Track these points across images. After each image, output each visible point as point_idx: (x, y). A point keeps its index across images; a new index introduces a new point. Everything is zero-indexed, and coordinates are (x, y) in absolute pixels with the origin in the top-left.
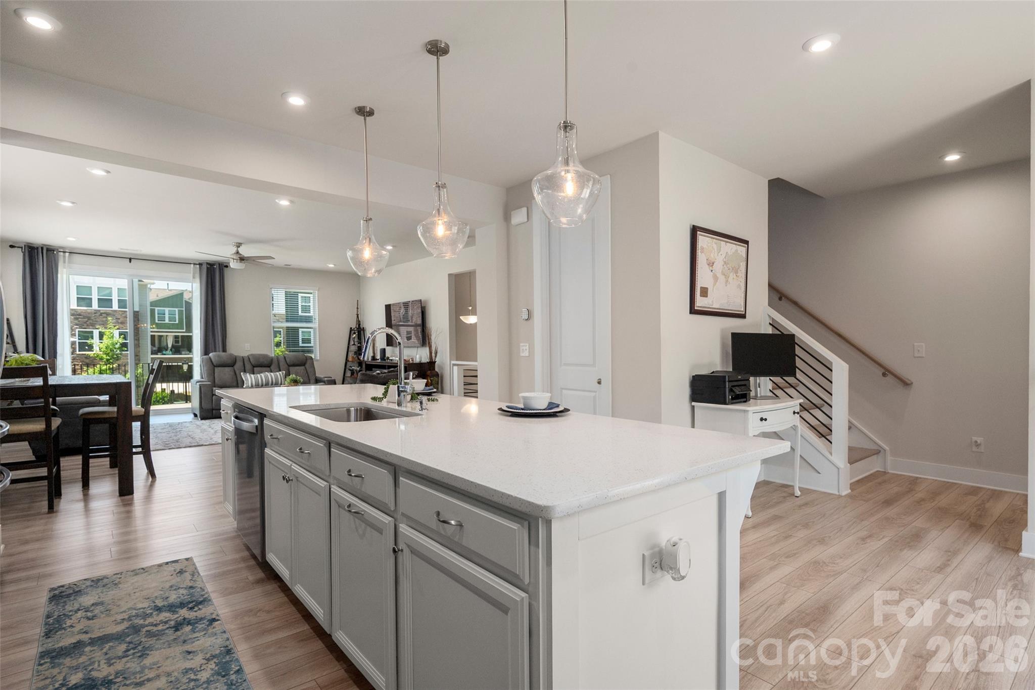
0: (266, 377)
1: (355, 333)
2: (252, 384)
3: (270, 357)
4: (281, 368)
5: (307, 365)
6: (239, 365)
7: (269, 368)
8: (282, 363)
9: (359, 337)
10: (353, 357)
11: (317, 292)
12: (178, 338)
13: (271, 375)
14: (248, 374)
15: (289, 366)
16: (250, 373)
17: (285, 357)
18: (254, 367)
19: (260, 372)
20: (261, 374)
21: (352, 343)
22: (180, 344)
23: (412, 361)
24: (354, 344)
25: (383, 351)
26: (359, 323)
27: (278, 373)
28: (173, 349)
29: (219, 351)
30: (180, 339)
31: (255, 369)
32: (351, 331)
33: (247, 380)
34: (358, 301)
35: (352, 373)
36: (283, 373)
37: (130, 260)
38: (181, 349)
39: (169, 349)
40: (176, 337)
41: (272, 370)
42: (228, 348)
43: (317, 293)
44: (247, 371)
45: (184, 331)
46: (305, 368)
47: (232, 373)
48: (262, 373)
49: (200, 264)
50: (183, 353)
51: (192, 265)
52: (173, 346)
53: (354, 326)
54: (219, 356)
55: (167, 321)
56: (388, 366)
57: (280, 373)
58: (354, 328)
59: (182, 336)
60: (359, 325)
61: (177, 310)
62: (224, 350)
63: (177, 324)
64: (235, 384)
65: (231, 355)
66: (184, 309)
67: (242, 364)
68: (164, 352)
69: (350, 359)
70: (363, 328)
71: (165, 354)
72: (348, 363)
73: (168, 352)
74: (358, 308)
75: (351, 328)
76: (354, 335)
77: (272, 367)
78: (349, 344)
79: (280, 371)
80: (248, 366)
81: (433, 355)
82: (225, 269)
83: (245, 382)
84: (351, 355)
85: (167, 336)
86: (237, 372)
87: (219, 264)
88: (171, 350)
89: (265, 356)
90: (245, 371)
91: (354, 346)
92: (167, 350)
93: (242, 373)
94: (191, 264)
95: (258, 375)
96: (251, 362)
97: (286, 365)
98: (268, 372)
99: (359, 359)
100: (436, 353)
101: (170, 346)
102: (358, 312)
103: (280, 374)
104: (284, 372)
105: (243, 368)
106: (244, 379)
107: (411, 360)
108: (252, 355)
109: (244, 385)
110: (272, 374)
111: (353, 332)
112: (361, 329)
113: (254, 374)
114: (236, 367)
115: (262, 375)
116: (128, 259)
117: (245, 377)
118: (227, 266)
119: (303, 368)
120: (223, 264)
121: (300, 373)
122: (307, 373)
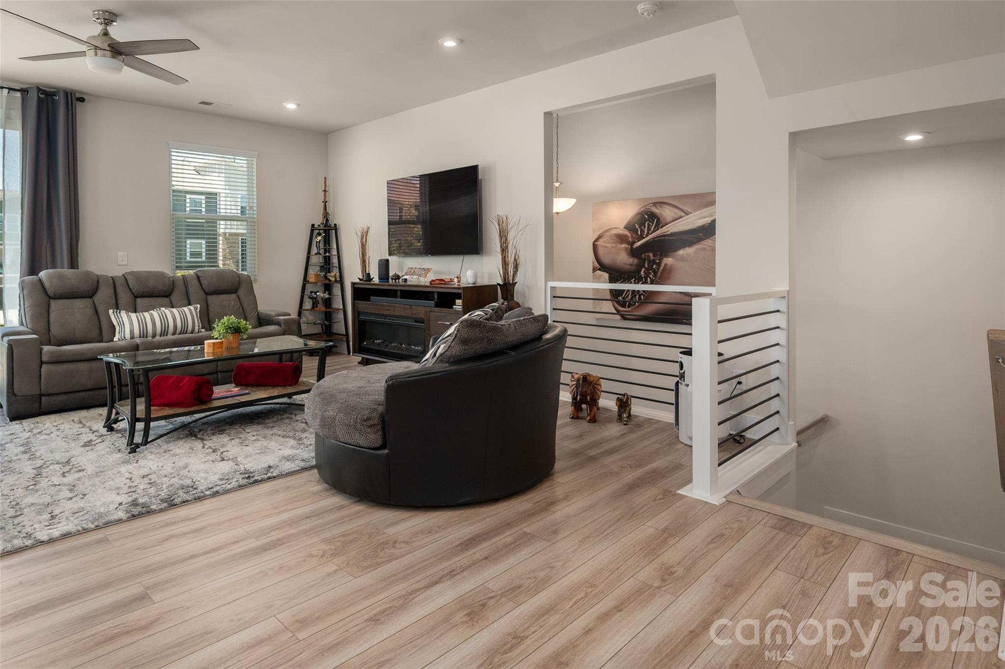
0: (164, 319)
1: (319, 234)
2: (132, 332)
3: (169, 278)
4: (192, 298)
5: (241, 292)
6: (104, 294)
7: (166, 300)
8: (194, 287)
9: (327, 241)
10: (317, 276)
11: (255, 159)
13: (172, 313)
14: (123, 313)
15: (207, 294)
16: (128, 311)
17: (198, 277)
18: (136, 297)
19: (148, 309)
20: (152, 312)
21: (314, 250)
23: (459, 282)
24: (318, 253)
25: (384, 265)
26: (326, 215)
27: (186, 309)
29: (63, 267)
31: (139, 301)
32: (312, 231)
33: (122, 325)
34: (325, 178)
35: (313, 303)
36: (196, 309)
41: (174, 303)
42: (81, 259)
43: (255, 163)
44: (120, 306)
46: (238, 295)
47: (90, 311)
48: (153, 309)
49: (25, 91)
51: (8, 92)
53: (318, 221)
54: (61, 277)
56: (401, 291)
57: (191, 307)
58: (319, 226)
60: (327, 220)
62: (73, 263)
64: (95, 333)
65: (88, 274)
67: (111, 291)
69: (311, 278)
70: (335, 225)
72: (308, 286)
74: (325, 191)
75: (313, 225)
76: (319, 238)
77: (174, 297)
78: (309, 252)
79: (190, 304)
80: (124, 297)
81: (511, 269)
82: (79, 104)
83: (117, 328)
84: (312, 271)
86: (101, 310)
87: (67, 93)
89: (160, 276)
90: (117, 307)
91: (318, 256)
93: (111, 311)
95: (147, 315)
96: (130, 289)
97: (202, 292)
98: (165, 306)
99: (326, 278)
100: (516, 267)
102: (325, 197)
103: (190, 311)
104: (199, 306)
105: (114, 301)
106: (115, 323)
107: (456, 280)
108: (131, 273)
109: (115, 336)
110: (174, 310)
111: (316, 232)
112: (330, 226)
113: (135, 312)
114: (98, 298)
115: (155, 313)
117: (117, 318)
118: (82, 100)
119: (233, 297)
120: (75, 94)
121: (229, 306)
122: (241, 308)
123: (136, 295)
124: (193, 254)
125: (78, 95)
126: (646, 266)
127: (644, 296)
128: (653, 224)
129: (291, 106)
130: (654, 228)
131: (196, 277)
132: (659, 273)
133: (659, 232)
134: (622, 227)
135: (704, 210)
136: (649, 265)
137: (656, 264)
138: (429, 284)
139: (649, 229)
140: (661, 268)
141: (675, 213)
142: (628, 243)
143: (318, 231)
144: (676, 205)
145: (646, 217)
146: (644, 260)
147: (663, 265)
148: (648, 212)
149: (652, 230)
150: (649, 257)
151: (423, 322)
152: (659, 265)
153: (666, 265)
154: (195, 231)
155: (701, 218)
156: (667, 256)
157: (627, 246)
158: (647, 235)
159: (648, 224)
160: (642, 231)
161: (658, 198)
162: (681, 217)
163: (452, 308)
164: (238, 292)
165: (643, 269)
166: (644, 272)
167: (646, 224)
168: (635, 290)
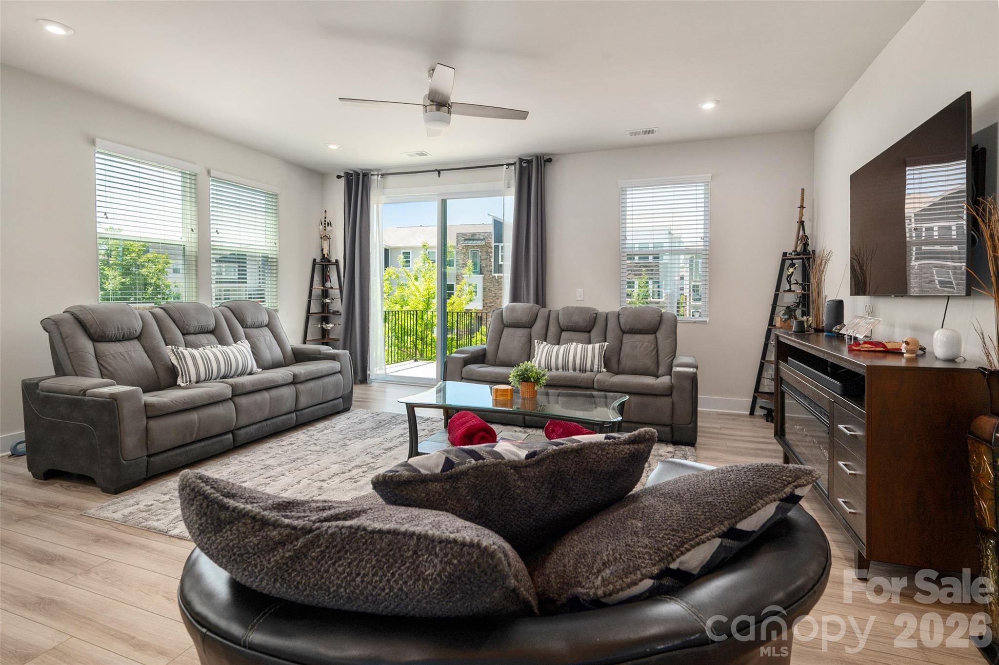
1: (793, 265)
3: (596, 313)
4: (606, 336)
5: (660, 333)
6: (538, 326)
7: (586, 335)
8: (612, 324)
9: (804, 273)
10: (786, 319)
14: (547, 344)
15: (623, 333)
16: (550, 343)
18: (562, 331)
21: (785, 286)
24: (790, 291)
26: (804, 241)
27: (596, 346)
31: (563, 334)
32: (783, 262)
34: (803, 190)
36: (606, 347)
37: (439, 172)
41: (592, 340)
42: (549, 295)
44: (547, 337)
46: (656, 338)
47: (524, 340)
49: (515, 164)
51: (505, 167)
53: (792, 249)
57: (602, 345)
58: (792, 255)
60: (806, 245)
65: (532, 308)
67: (544, 323)
69: (779, 323)
70: (815, 251)
72: (772, 332)
74: (802, 207)
75: (785, 254)
76: (792, 270)
78: (777, 289)
79: (602, 342)
80: (553, 329)
82: (547, 164)
83: (535, 358)
84: (781, 315)
86: (531, 339)
87: (539, 158)
89: (584, 311)
90: (544, 338)
91: (790, 295)
93: (536, 342)
96: (561, 323)
97: (619, 331)
102: (801, 215)
104: (609, 344)
105: (544, 333)
106: (536, 353)
108: (564, 308)
110: (580, 346)
111: (788, 262)
112: (808, 253)
113: (556, 344)
114: (534, 328)
116: (437, 172)
118: (550, 160)
119: (650, 337)
120: (543, 157)
121: (640, 347)
122: (656, 350)
123: (562, 328)
125: (546, 158)
129: (709, 106)
131: (617, 315)
143: (790, 262)
164: (657, 333)
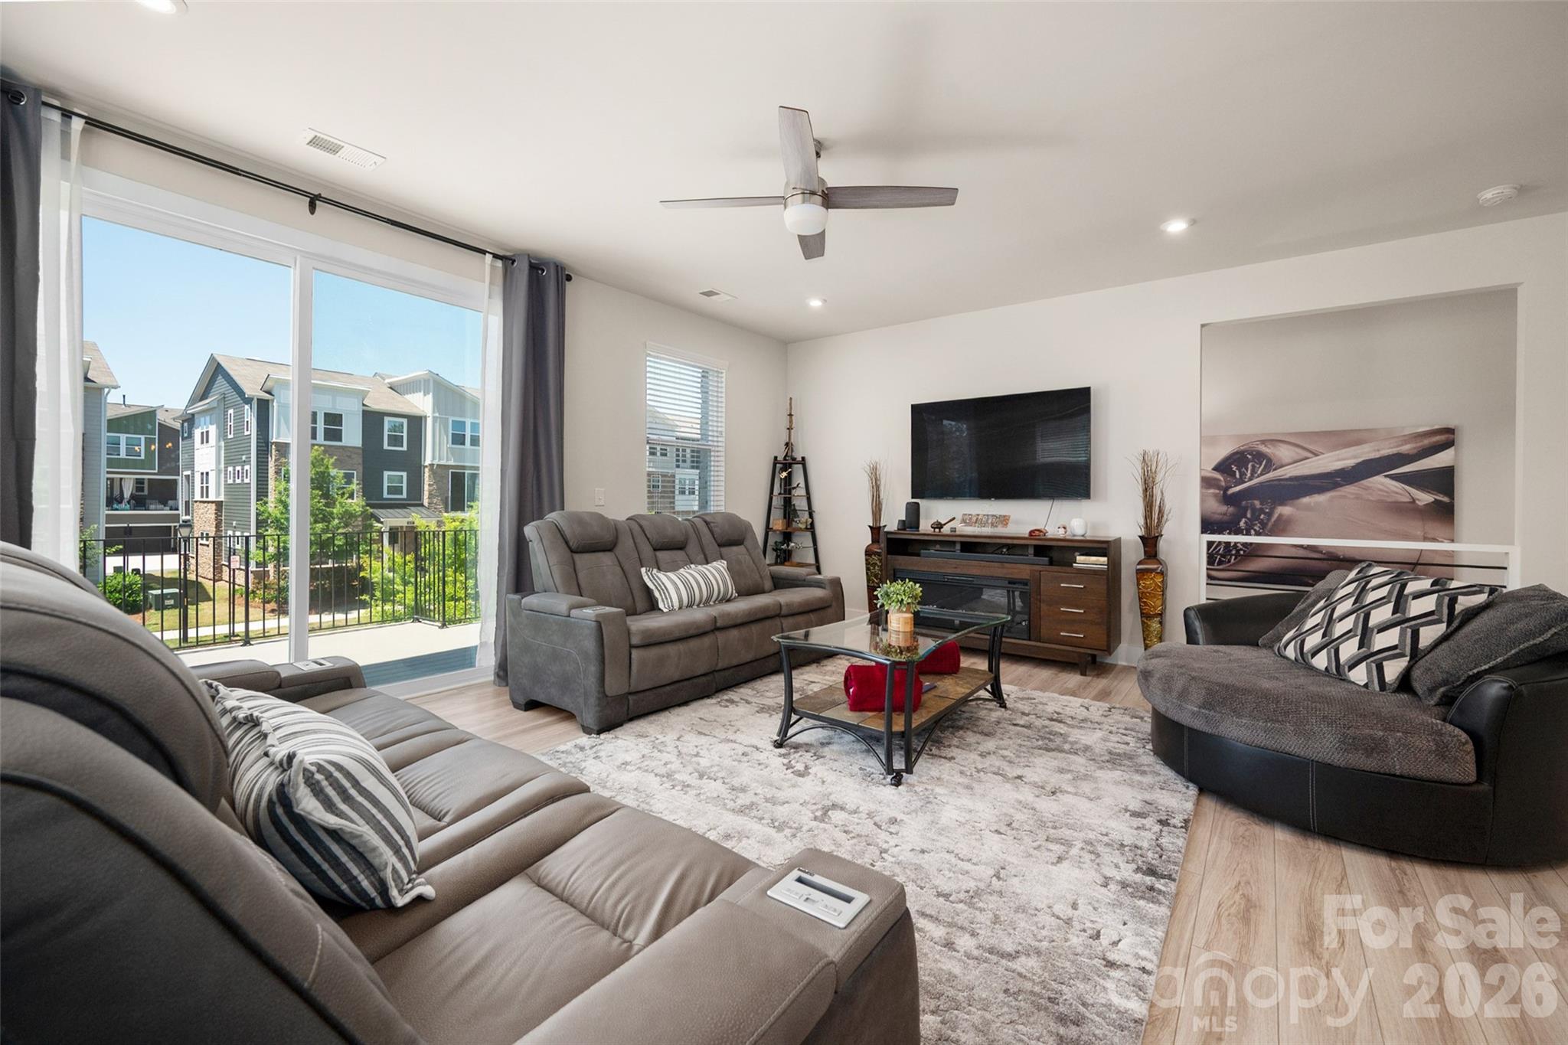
10: (782, 522)
12: (143, 483)
17: (707, 524)
21: (777, 490)
22: (146, 492)
24: (781, 493)
25: (912, 512)
28: (133, 502)
30: (146, 486)
33: (663, 589)
38: (148, 501)
39: (126, 501)
40: (139, 482)
45: (156, 471)
49: (507, 260)
50: (152, 507)
51: (489, 257)
52: (132, 497)
55: (123, 455)
59: (149, 479)
61: (143, 437)
63: (142, 460)
66: (157, 437)
68: (115, 506)
69: (776, 525)
70: (803, 458)
71: (117, 510)
72: (771, 534)
73: (123, 505)
75: (776, 458)
76: (783, 475)
78: (771, 492)
84: (776, 516)
85: (121, 479)
87: (557, 266)
88: (129, 502)
92: (121, 502)
93: (643, 570)
94: (484, 252)
95: (674, 575)
99: (790, 525)
101: (127, 495)
106: (650, 584)
112: (797, 460)
114: (615, 552)
118: (569, 278)
120: (565, 269)
123: (654, 547)
124: (391, 490)
126: (1249, 516)
127: (1245, 551)
128: (1261, 465)
130: (1262, 471)
132: (1270, 524)
133: (1271, 475)
134: (1210, 469)
135: (1344, 451)
136: (1253, 514)
137: (1265, 513)
138: (1027, 536)
139: (1253, 471)
140: (1273, 519)
141: (1297, 453)
142: (1219, 487)
143: (781, 466)
144: (1301, 444)
145: (1249, 457)
146: (1245, 509)
147: (1276, 516)
148: (1252, 451)
149: (1259, 472)
150: (1253, 505)
151: (1026, 584)
152: (1270, 515)
153: (1280, 516)
154: (395, 461)
155: (1339, 460)
156: (1283, 503)
157: (1217, 491)
158: (1250, 479)
159: (1253, 466)
160: (1242, 475)
161: (1269, 434)
162: (1307, 458)
163: (1072, 566)
165: (1244, 520)
166: (1246, 523)
167: (1250, 466)
168: (1230, 543)
